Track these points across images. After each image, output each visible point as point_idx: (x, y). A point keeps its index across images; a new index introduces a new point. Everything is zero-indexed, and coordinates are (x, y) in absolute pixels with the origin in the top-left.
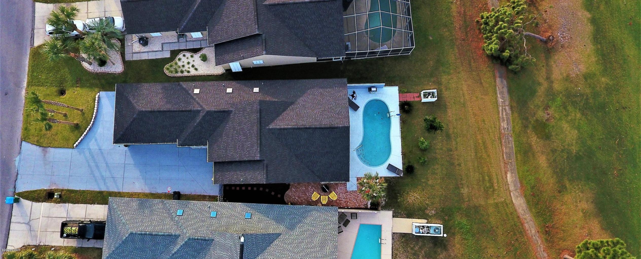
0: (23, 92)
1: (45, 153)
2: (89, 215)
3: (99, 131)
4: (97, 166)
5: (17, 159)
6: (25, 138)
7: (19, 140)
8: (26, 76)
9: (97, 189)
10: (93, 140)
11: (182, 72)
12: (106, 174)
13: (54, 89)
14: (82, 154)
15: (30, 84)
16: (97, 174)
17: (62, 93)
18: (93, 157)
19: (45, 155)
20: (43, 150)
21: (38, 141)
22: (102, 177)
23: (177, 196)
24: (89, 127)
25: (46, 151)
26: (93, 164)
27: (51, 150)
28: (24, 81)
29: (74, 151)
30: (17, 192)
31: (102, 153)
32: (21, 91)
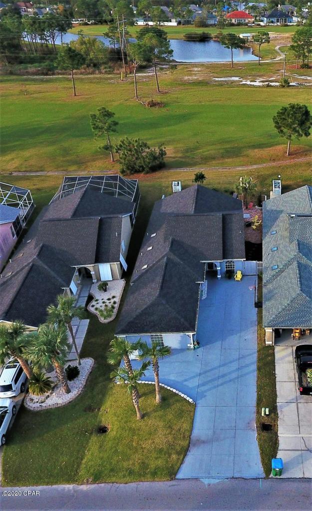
0: (84, 487)
1: (200, 442)
2: (290, 378)
3: (173, 378)
4: (223, 376)
5: (206, 481)
6: (172, 473)
7: (173, 483)
8: (54, 486)
9: (256, 373)
10: (185, 383)
11: (113, 307)
12: (234, 366)
13: (94, 438)
14: (205, 394)
15: (70, 479)
16: (234, 375)
17: (103, 430)
18: (210, 381)
19: (204, 442)
20: (194, 445)
21: (178, 453)
22: (238, 369)
23: (259, 305)
24: (166, 387)
25: (198, 440)
26: (220, 381)
27: (196, 433)
28: (64, 489)
29: (200, 403)
30: (264, 475)
31: (206, 372)
32: (82, 491)
